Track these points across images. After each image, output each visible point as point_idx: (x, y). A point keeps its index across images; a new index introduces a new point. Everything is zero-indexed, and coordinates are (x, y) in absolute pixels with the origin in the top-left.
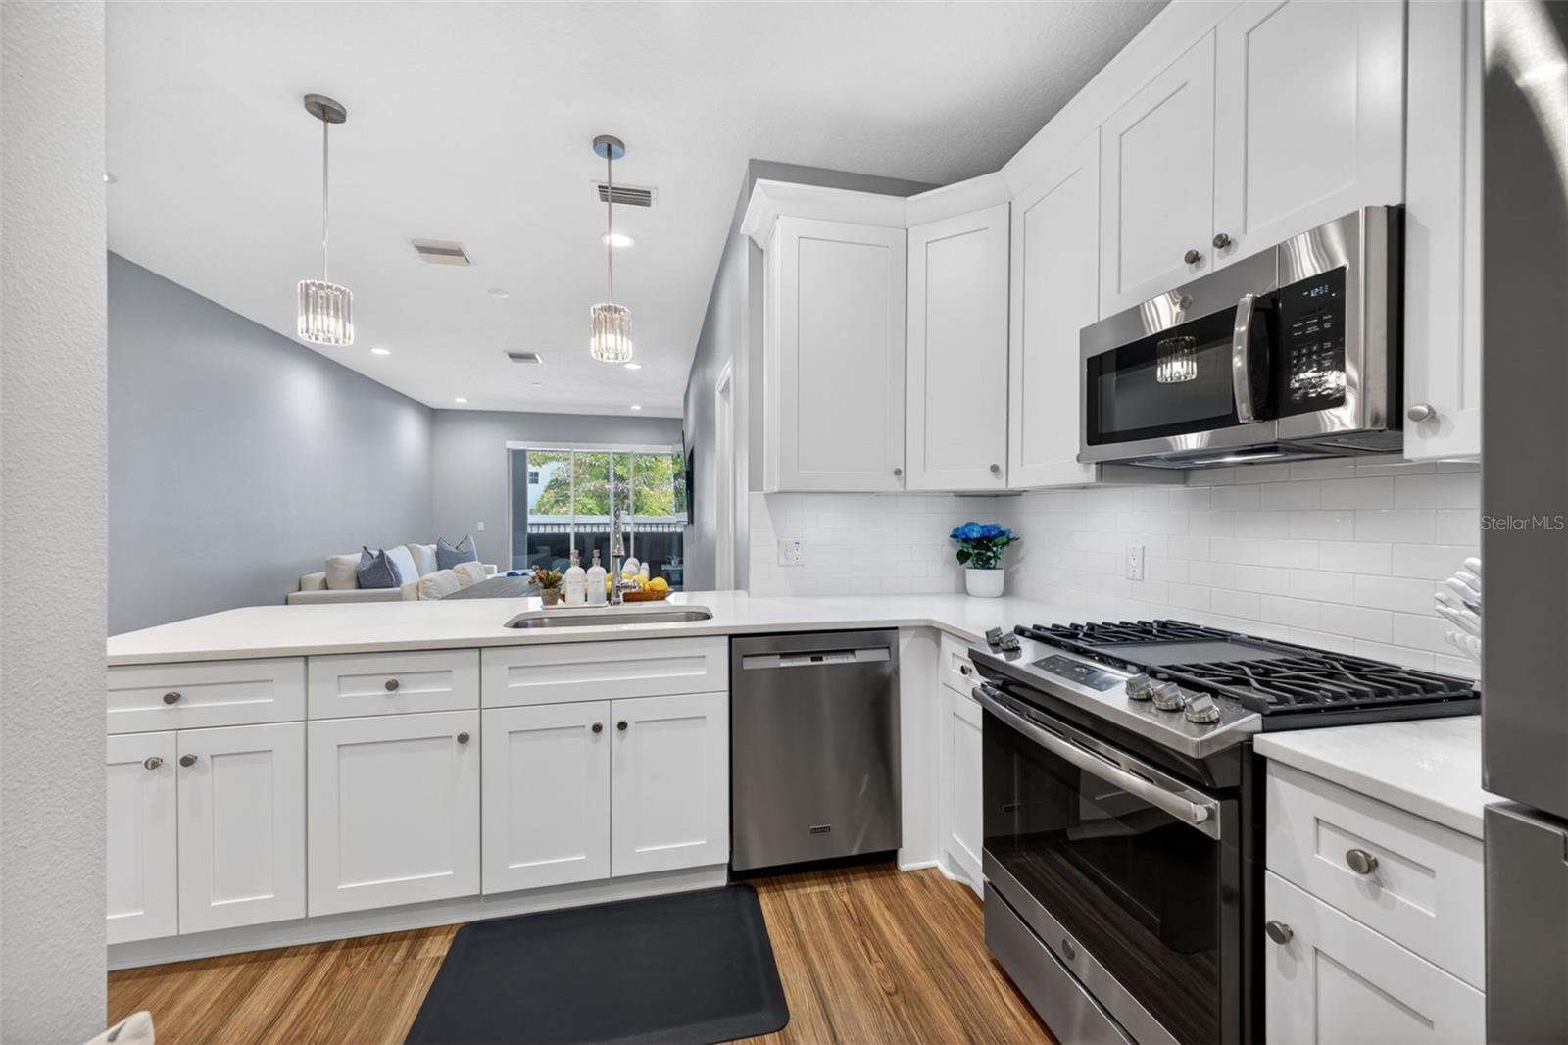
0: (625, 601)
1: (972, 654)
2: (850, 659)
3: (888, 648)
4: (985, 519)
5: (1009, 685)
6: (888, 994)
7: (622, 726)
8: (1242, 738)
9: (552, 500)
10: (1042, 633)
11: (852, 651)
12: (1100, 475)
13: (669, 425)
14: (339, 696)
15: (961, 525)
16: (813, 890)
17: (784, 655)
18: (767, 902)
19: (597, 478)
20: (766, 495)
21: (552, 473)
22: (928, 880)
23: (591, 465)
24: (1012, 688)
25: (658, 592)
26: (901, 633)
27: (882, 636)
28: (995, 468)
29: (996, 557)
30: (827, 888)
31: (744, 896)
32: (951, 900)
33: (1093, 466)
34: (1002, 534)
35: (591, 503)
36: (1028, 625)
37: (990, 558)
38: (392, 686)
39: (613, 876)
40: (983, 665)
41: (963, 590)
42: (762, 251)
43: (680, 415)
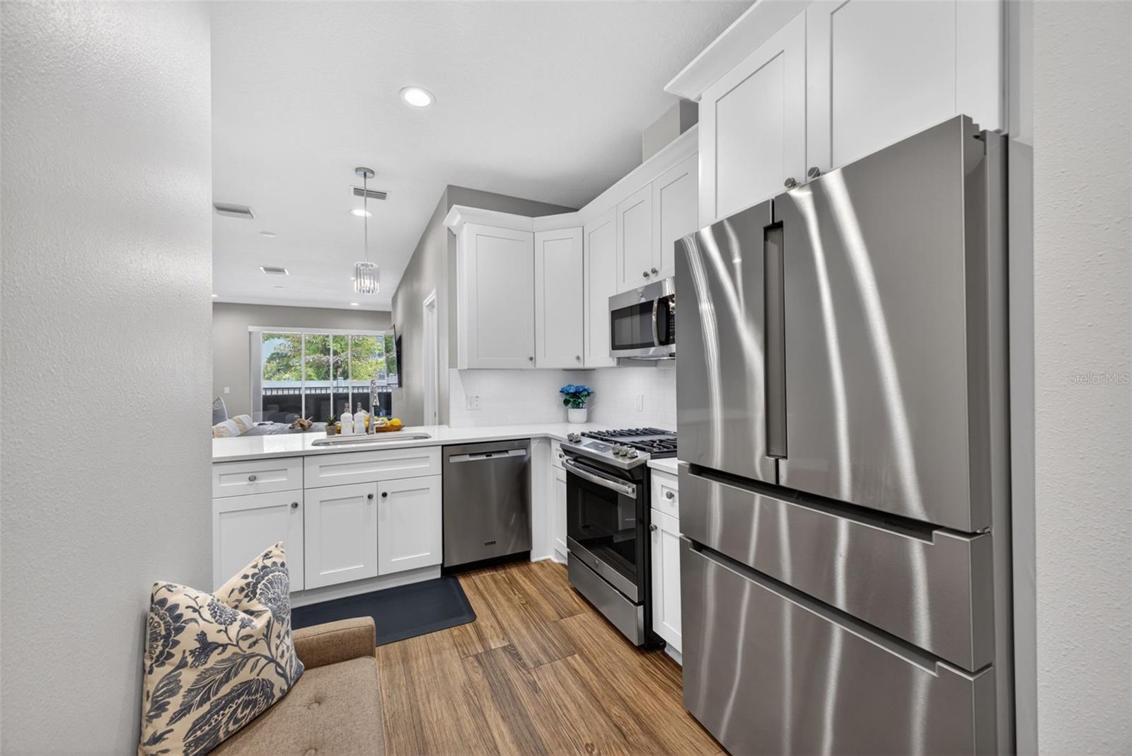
0: (377, 432)
1: (562, 445)
2: (506, 455)
3: (525, 449)
4: (577, 383)
5: (578, 458)
6: (523, 604)
7: (384, 495)
8: (644, 462)
9: (275, 369)
10: (593, 434)
11: (507, 451)
12: (619, 363)
13: (382, 316)
14: (220, 486)
15: (565, 385)
16: (487, 575)
17: (471, 455)
18: (463, 582)
19: (315, 352)
20: (460, 370)
21: (275, 348)
22: (545, 565)
23: (309, 341)
24: (579, 460)
25: (396, 426)
26: (532, 441)
27: (524, 443)
28: (578, 358)
29: (583, 402)
30: (495, 573)
31: (451, 580)
32: (555, 570)
33: (616, 360)
34: (585, 390)
35: (311, 371)
36: (587, 432)
37: (579, 403)
38: (252, 479)
39: (379, 574)
40: (567, 451)
41: (567, 421)
42: (455, 235)
43: (389, 309)
